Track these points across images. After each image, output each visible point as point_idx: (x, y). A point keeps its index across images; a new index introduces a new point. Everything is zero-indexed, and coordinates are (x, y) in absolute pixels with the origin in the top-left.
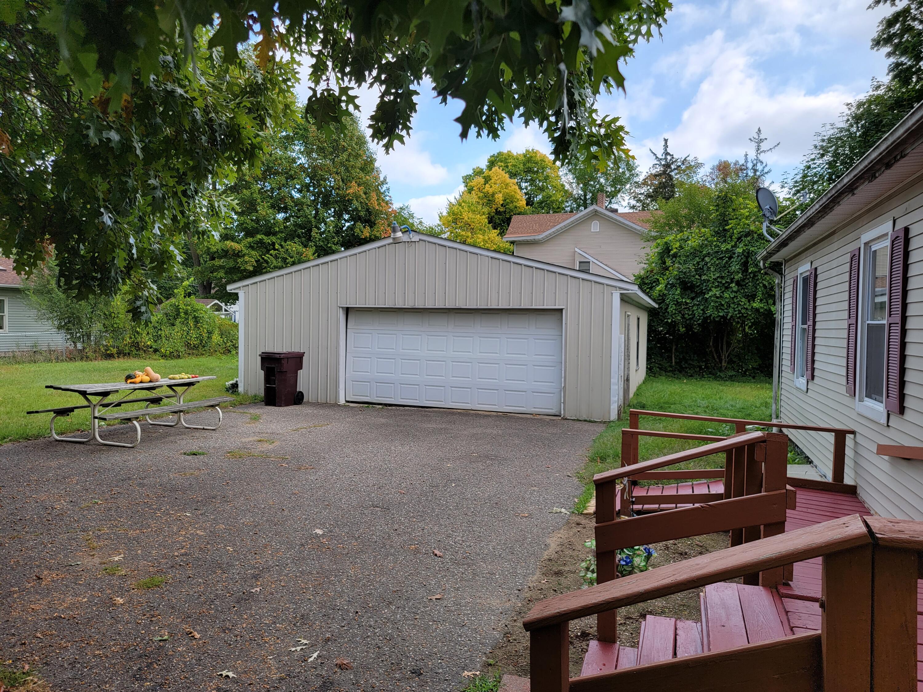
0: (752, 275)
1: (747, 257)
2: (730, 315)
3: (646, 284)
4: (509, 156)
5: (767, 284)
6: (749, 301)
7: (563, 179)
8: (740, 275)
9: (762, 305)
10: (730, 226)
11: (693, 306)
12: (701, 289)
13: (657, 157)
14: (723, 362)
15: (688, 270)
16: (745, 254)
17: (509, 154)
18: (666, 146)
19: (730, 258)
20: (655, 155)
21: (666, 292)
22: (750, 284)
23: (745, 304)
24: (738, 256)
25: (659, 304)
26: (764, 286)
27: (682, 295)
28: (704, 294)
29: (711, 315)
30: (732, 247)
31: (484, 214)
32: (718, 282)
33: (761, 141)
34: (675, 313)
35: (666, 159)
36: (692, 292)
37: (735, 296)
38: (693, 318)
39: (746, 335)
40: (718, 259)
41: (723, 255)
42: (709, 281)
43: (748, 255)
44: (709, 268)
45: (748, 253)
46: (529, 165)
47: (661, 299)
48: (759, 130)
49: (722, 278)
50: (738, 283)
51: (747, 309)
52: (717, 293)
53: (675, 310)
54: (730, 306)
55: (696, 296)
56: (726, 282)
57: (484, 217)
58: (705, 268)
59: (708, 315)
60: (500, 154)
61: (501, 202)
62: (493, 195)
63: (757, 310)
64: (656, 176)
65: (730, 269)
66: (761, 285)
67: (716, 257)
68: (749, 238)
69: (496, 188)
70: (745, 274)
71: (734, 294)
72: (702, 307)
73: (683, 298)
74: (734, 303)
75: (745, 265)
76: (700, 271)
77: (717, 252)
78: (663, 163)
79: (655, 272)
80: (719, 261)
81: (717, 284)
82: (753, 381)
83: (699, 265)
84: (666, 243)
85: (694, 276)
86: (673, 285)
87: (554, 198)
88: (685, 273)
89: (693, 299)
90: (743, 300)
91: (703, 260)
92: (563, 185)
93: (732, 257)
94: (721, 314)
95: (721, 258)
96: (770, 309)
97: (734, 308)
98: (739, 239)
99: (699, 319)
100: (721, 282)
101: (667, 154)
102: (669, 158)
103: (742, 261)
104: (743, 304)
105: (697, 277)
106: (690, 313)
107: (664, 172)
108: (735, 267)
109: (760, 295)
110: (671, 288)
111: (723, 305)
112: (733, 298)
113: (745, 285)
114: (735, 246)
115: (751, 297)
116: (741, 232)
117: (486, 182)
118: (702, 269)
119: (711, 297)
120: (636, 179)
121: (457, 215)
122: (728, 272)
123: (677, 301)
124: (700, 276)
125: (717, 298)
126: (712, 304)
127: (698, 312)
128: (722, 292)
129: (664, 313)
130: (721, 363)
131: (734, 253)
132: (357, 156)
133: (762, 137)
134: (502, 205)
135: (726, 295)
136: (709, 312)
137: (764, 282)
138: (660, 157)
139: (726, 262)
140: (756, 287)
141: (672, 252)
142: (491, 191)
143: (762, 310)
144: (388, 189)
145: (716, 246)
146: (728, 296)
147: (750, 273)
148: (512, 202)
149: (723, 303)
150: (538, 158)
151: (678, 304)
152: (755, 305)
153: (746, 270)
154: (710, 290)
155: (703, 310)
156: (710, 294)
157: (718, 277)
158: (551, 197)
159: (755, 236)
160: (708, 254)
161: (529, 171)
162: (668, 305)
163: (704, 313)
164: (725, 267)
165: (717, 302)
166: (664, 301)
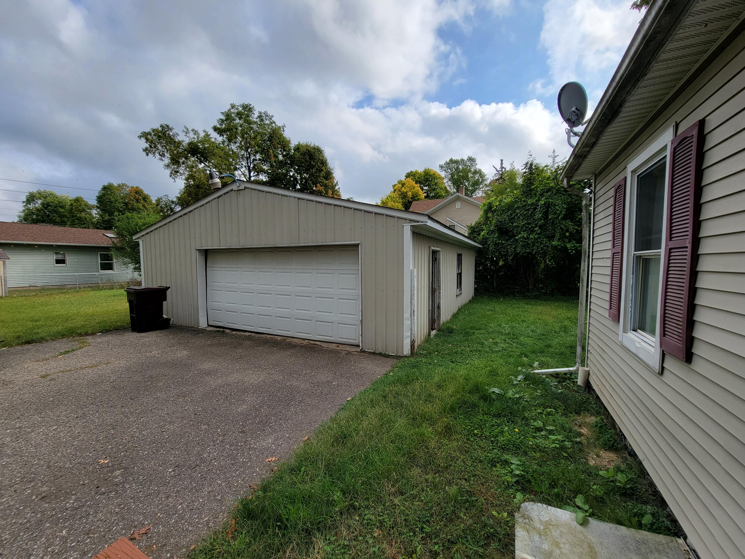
0: (551, 221)
1: (548, 208)
2: (535, 251)
3: (476, 232)
4: (416, 173)
5: (563, 227)
6: (549, 241)
7: (446, 184)
8: (542, 221)
9: (560, 243)
10: (535, 186)
11: (507, 246)
12: (513, 233)
13: (497, 170)
14: (530, 285)
15: (503, 219)
16: (546, 205)
17: (416, 172)
18: (502, 163)
19: (535, 209)
20: (496, 168)
21: (488, 236)
22: (550, 227)
23: (546, 243)
24: (541, 207)
25: (483, 245)
26: (562, 229)
27: (499, 238)
28: (515, 236)
29: (520, 252)
30: (536, 201)
31: (400, 202)
32: (526, 227)
33: (556, 157)
34: (494, 251)
35: (502, 170)
36: (506, 236)
37: (538, 237)
38: (507, 254)
39: (547, 266)
40: (525, 211)
41: (530, 207)
42: (518, 226)
43: (548, 206)
44: (519, 218)
45: (549, 204)
46: (427, 177)
47: (484, 242)
48: (554, 151)
49: (529, 224)
50: (540, 227)
51: (548, 246)
52: (525, 235)
53: (495, 249)
54: (534, 245)
55: (510, 239)
56: (532, 227)
57: (400, 204)
58: (516, 218)
59: (518, 251)
60: (411, 172)
61: (411, 197)
62: (406, 193)
63: (556, 247)
64: (496, 180)
65: (535, 217)
66: (559, 228)
67: (524, 209)
68: (549, 193)
69: (407, 189)
70: (546, 220)
71: (537, 235)
72: (514, 246)
73: (499, 240)
74: (538, 242)
75: (546, 214)
76: (512, 220)
77: (525, 206)
78: (500, 173)
79: (482, 223)
80: (527, 212)
81: (525, 229)
82: (552, 299)
83: (511, 216)
84: (490, 203)
85: (508, 224)
86: (493, 231)
87: (440, 194)
88: (501, 222)
89: (507, 240)
90: (545, 240)
91: (515, 212)
92: (445, 187)
93: (537, 209)
94: (528, 251)
95: (528, 210)
96: (566, 246)
97: (538, 246)
98: (542, 195)
99: (512, 255)
100: (528, 227)
101: (502, 168)
102: (504, 170)
103: (544, 210)
104: (545, 242)
105: (510, 224)
106: (505, 250)
107: (501, 178)
108: (538, 215)
109: (558, 235)
110: (492, 233)
111: (529, 244)
112: (537, 239)
113: (546, 229)
114: (539, 200)
115: (551, 238)
116: (543, 189)
117: (403, 186)
118: (514, 218)
119: (520, 238)
120: (485, 182)
121: (385, 203)
122: (533, 219)
123: (495, 242)
124: (512, 223)
125: (525, 239)
126: (521, 244)
127: (511, 250)
128: (529, 235)
129: (487, 251)
130: (528, 286)
131: (538, 206)
132: (321, 171)
133: (556, 154)
134: (411, 198)
135: (531, 236)
136: (518, 250)
137: (562, 226)
138: (499, 169)
139: (532, 212)
140: (555, 230)
141: (493, 208)
142: (405, 191)
143: (559, 247)
144: (339, 188)
145: (524, 201)
146: (533, 237)
147: (550, 219)
148: (417, 196)
149: (529, 242)
150: (432, 173)
151: (496, 244)
152: (554, 243)
153: (547, 217)
154: (520, 233)
155: (514, 248)
156: (520, 236)
157: (526, 224)
158: (438, 193)
159: (554, 191)
160: (518, 208)
161: (427, 180)
162: (489, 245)
163: (515, 251)
164: (531, 216)
165: (525, 242)
166: (486, 242)
